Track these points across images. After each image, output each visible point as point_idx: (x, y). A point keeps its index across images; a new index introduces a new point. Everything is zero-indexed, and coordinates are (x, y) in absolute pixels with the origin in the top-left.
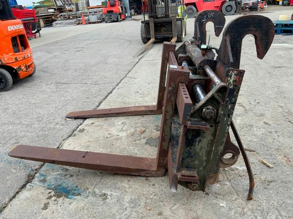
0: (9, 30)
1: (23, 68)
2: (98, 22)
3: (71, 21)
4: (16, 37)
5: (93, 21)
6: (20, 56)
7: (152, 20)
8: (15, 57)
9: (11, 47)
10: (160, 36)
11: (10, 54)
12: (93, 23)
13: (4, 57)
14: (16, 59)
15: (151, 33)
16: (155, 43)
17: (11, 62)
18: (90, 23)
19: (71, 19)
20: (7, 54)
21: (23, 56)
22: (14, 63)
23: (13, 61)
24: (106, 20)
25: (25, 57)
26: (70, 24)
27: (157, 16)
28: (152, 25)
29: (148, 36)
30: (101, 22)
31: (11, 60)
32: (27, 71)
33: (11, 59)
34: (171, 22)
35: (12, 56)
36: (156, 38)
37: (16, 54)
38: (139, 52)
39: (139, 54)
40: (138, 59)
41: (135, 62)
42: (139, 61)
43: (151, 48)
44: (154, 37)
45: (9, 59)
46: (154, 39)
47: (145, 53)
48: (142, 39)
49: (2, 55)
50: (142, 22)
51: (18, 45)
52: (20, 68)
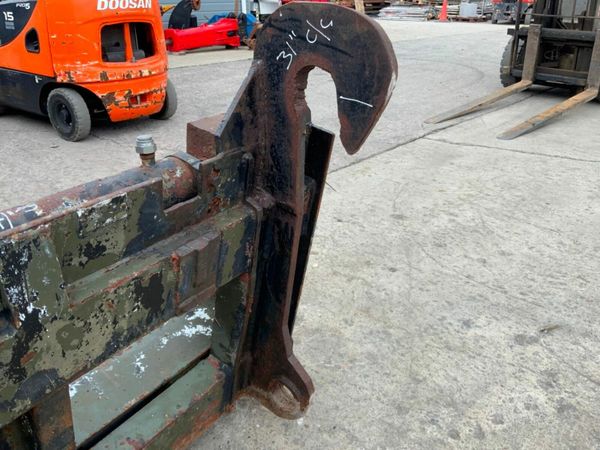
0: (99, 8)
1: (120, 98)
2: (476, 20)
3: (418, 10)
4: (119, 27)
5: (465, 16)
6: (116, 71)
7: (538, 30)
8: (100, 71)
9: (98, 48)
10: (554, 76)
11: (92, 63)
12: (464, 20)
13: (76, 68)
14: (104, 75)
15: (525, 65)
16: (529, 91)
17: (90, 80)
18: (457, 20)
19: (420, 5)
20: (83, 62)
21: (125, 72)
22: (99, 85)
23: (95, 80)
24: (495, 17)
25: (129, 76)
26: (415, 16)
27: (560, 20)
28: (533, 44)
29: (516, 72)
30: (485, 20)
31: (91, 77)
32: (130, 107)
33: (92, 74)
34: (593, 43)
35: (93, 69)
36: (536, 81)
37: (108, 64)
38: (453, 111)
39: (449, 116)
40: (426, 132)
41: (408, 139)
42: (423, 137)
43: (508, 105)
44: (531, 77)
45: (87, 73)
46: (530, 82)
47: (472, 116)
48: (502, 77)
49: (72, 61)
50: (510, 32)
51: (125, 45)
52: (111, 97)
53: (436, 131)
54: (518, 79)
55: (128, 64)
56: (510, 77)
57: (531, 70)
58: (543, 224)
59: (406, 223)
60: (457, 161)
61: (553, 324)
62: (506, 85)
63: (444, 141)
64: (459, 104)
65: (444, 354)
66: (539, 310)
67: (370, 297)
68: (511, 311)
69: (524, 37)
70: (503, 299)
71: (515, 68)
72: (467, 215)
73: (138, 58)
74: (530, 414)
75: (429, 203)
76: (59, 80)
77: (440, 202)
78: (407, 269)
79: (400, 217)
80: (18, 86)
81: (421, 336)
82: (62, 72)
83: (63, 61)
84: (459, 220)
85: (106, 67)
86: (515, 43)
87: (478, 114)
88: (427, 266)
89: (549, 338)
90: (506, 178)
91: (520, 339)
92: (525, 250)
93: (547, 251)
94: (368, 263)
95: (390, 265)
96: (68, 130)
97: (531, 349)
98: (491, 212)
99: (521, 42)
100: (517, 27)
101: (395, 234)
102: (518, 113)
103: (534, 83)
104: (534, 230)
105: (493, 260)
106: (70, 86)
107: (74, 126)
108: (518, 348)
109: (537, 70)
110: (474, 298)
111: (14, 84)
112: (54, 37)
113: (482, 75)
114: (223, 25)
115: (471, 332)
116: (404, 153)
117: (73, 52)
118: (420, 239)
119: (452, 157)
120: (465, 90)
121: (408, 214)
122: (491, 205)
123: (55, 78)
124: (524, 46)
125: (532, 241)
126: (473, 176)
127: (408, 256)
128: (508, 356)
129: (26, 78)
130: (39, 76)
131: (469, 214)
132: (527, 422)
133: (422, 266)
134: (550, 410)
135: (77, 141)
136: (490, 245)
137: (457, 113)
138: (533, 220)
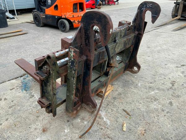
1: (76, 22)
4: (77, 4)
6: (76, 15)
9: (72, 9)
11: (71, 13)
13: (67, 14)
14: (73, 16)
15: (179, 12)
20: (69, 12)
21: (78, 15)
22: (72, 18)
25: (79, 16)
28: (181, 7)
31: (70, 16)
32: (78, 24)
37: (74, 13)
38: (159, 25)
39: (158, 26)
40: (152, 30)
41: (148, 31)
42: (152, 31)
43: (174, 23)
44: (180, 15)
45: (70, 15)
46: (180, 17)
47: (164, 26)
48: (172, 15)
49: (66, 12)
50: (175, 3)
51: (78, 8)
52: (74, 21)
53: (155, 29)
54: (177, 16)
55: (78, 13)
56: (174, 16)
57: (181, 14)
58: (183, 49)
59: (150, 48)
60: (161, 36)
61: (184, 64)
62: (173, 18)
63: (157, 32)
64: (160, 23)
65: (162, 69)
66: (181, 63)
67: (145, 61)
68: (175, 63)
69: (179, 5)
70: (173, 61)
71: (176, 13)
72: (164, 47)
73: (80, 11)
74: (179, 77)
75: (155, 45)
76: (63, 17)
77: (158, 44)
78: (152, 56)
79: (149, 47)
80: (51, 19)
81: (157, 66)
82: (64, 15)
83: (64, 12)
84: (163, 48)
85: (74, 14)
86: (176, 6)
87: (166, 25)
88: (156, 56)
89: (183, 67)
90: (174, 40)
91: (177, 67)
92: (178, 53)
93: (183, 53)
94: (143, 55)
95: (148, 56)
96: (64, 30)
97: (179, 68)
98: (170, 46)
99: (178, 6)
100: (177, 1)
101: (148, 50)
102: (177, 25)
103: (181, 17)
104: (180, 50)
105: (171, 55)
106: (65, 19)
107: (65, 29)
108: (176, 68)
109: (182, 14)
110: (167, 61)
111: (49, 18)
112: (62, 6)
113: (166, 15)
114: (91, 2)
115: (167, 66)
116: (147, 34)
117: (66, 10)
118: (154, 51)
119: (160, 35)
120: (162, 19)
121: (150, 47)
122: (170, 45)
123: (62, 17)
124: (179, 7)
125: (180, 51)
126: (165, 39)
127: (152, 54)
128: (175, 69)
129: (53, 17)
130: (57, 16)
131: (165, 47)
132: (178, 77)
133: (155, 56)
134: (183, 76)
135: (66, 32)
136: (170, 52)
137: (160, 25)
138: (180, 48)
